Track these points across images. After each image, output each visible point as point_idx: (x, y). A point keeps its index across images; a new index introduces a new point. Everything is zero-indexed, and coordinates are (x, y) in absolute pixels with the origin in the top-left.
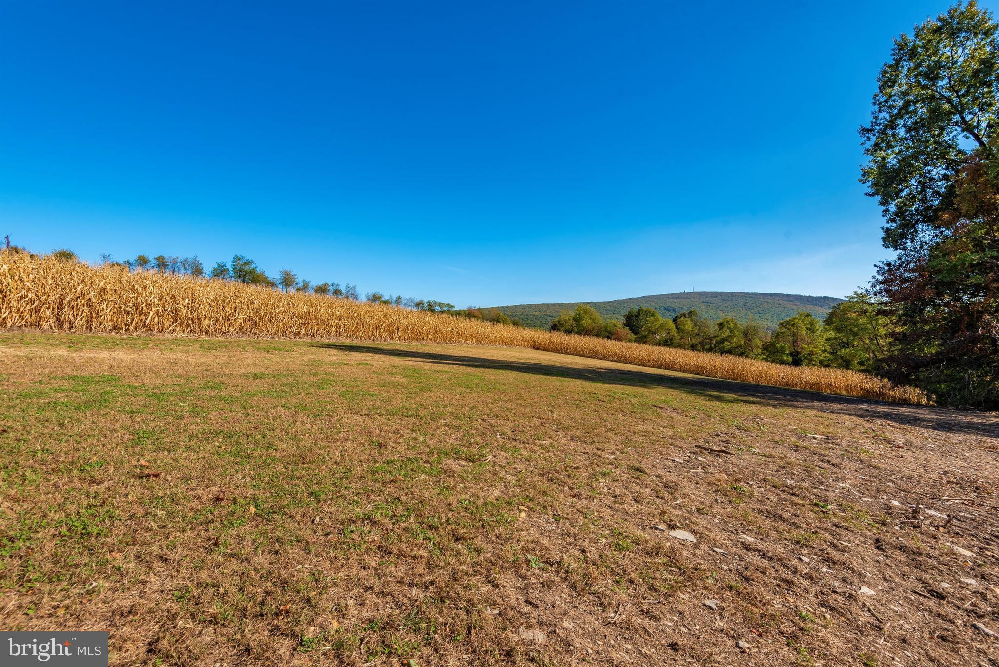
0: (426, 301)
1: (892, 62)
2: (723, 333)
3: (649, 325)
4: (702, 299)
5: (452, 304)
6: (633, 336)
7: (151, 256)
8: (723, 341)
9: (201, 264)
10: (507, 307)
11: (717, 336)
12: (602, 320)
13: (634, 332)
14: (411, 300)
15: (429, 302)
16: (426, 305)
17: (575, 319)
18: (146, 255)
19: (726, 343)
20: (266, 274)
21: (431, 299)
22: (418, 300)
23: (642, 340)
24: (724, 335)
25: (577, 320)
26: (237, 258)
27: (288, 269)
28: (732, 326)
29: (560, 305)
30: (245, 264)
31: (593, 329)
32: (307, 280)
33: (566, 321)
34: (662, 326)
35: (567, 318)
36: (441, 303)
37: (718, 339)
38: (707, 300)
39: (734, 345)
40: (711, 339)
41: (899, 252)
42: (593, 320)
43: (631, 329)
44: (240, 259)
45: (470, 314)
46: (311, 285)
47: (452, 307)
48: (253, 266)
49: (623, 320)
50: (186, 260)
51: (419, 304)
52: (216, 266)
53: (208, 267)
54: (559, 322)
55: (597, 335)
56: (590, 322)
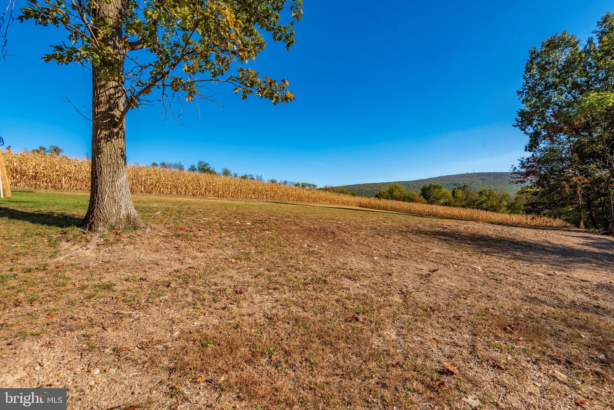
0: (300, 183)
1: (530, 60)
2: (482, 198)
3: (435, 194)
4: (480, 177)
5: (316, 185)
6: (426, 201)
7: (159, 163)
8: (482, 203)
9: (183, 166)
10: (349, 186)
11: (478, 200)
12: (406, 192)
13: (426, 199)
14: (292, 183)
15: (302, 183)
16: (300, 186)
17: (389, 192)
18: (156, 163)
19: (484, 204)
20: (215, 171)
21: (304, 182)
22: (296, 183)
23: (431, 203)
24: (482, 200)
25: (391, 192)
26: (200, 163)
27: (226, 167)
28: (488, 194)
29: (383, 184)
30: (204, 165)
31: (401, 197)
32: (236, 173)
33: (383, 193)
34: (444, 195)
35: (384, 191)
36: (309, 184)
37: (479, 202)
38: (483, 178)
39: (489, 205)
40: (474, 202)
41: (532, 153)
42: (401, 192)
43: (424, 197)
44: (202, 163)
45: (326, 189)
46: (238, 176)
47: (316, 186)
48: (208, 166)
49: (420, 191)
50: (176, 164)
51: (297, 185)
52: (190, 167)
53: (186, 167)
54: (379, 193)
55: (403, 201)
56: (399, 193)
